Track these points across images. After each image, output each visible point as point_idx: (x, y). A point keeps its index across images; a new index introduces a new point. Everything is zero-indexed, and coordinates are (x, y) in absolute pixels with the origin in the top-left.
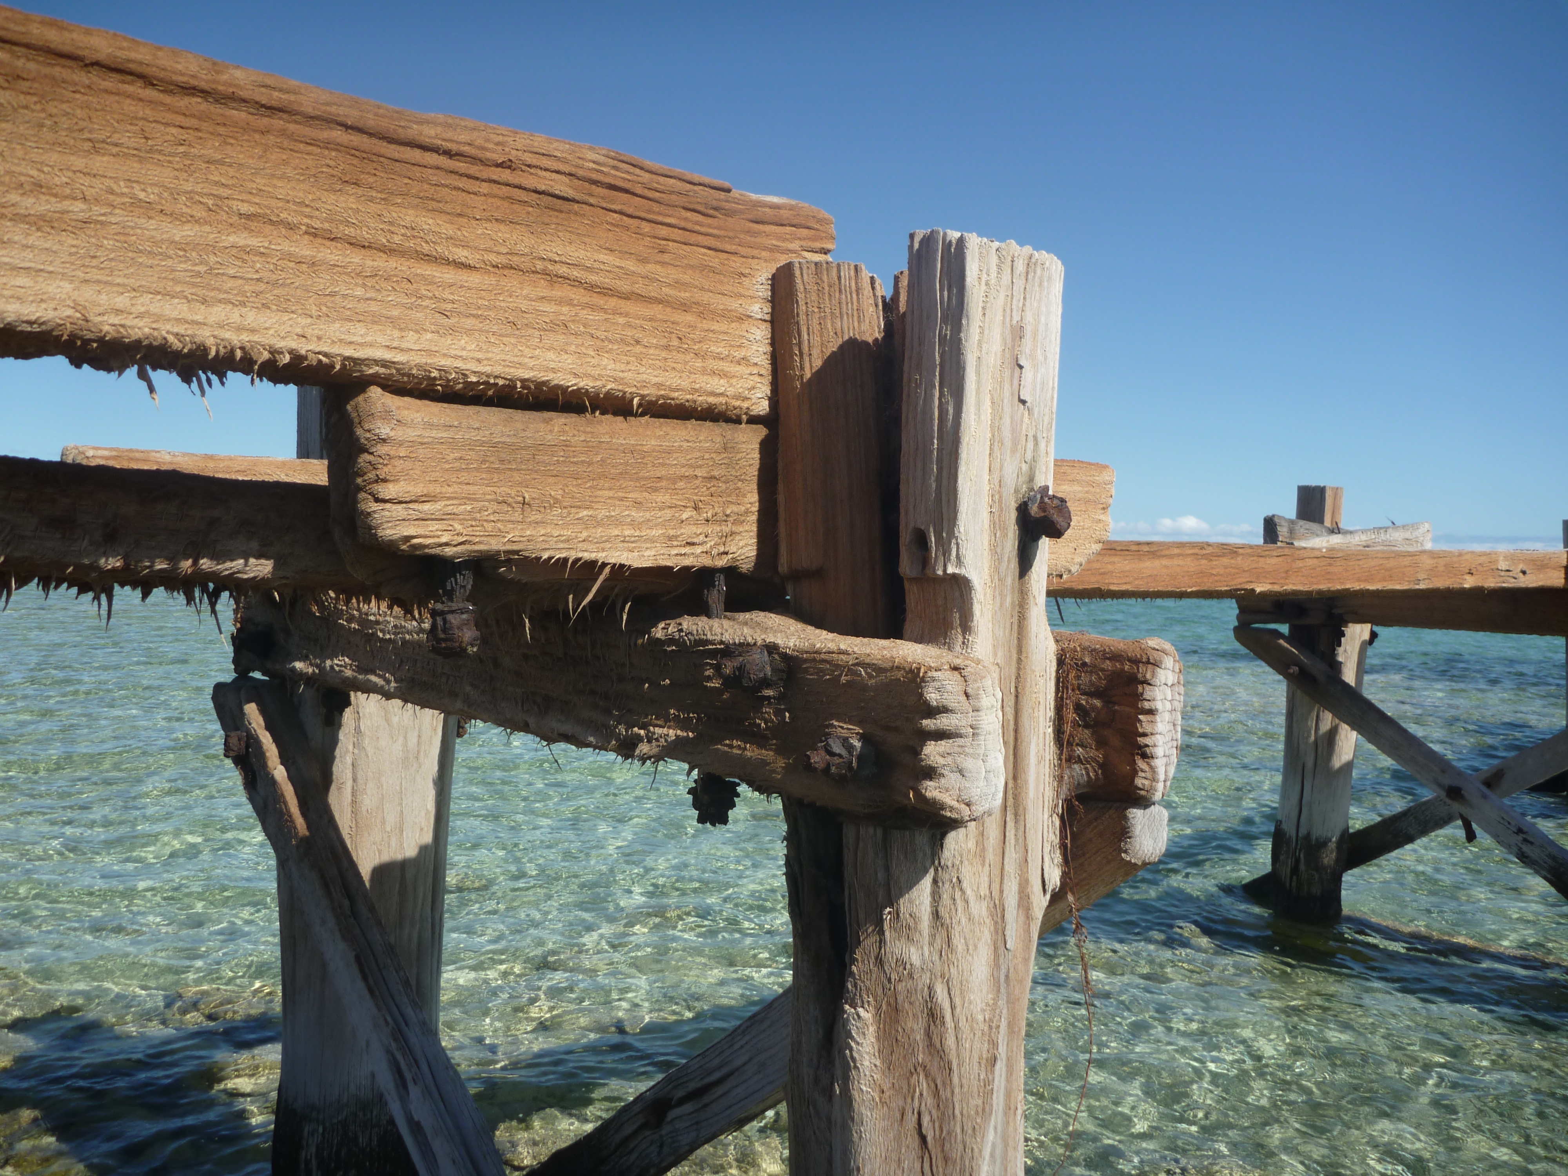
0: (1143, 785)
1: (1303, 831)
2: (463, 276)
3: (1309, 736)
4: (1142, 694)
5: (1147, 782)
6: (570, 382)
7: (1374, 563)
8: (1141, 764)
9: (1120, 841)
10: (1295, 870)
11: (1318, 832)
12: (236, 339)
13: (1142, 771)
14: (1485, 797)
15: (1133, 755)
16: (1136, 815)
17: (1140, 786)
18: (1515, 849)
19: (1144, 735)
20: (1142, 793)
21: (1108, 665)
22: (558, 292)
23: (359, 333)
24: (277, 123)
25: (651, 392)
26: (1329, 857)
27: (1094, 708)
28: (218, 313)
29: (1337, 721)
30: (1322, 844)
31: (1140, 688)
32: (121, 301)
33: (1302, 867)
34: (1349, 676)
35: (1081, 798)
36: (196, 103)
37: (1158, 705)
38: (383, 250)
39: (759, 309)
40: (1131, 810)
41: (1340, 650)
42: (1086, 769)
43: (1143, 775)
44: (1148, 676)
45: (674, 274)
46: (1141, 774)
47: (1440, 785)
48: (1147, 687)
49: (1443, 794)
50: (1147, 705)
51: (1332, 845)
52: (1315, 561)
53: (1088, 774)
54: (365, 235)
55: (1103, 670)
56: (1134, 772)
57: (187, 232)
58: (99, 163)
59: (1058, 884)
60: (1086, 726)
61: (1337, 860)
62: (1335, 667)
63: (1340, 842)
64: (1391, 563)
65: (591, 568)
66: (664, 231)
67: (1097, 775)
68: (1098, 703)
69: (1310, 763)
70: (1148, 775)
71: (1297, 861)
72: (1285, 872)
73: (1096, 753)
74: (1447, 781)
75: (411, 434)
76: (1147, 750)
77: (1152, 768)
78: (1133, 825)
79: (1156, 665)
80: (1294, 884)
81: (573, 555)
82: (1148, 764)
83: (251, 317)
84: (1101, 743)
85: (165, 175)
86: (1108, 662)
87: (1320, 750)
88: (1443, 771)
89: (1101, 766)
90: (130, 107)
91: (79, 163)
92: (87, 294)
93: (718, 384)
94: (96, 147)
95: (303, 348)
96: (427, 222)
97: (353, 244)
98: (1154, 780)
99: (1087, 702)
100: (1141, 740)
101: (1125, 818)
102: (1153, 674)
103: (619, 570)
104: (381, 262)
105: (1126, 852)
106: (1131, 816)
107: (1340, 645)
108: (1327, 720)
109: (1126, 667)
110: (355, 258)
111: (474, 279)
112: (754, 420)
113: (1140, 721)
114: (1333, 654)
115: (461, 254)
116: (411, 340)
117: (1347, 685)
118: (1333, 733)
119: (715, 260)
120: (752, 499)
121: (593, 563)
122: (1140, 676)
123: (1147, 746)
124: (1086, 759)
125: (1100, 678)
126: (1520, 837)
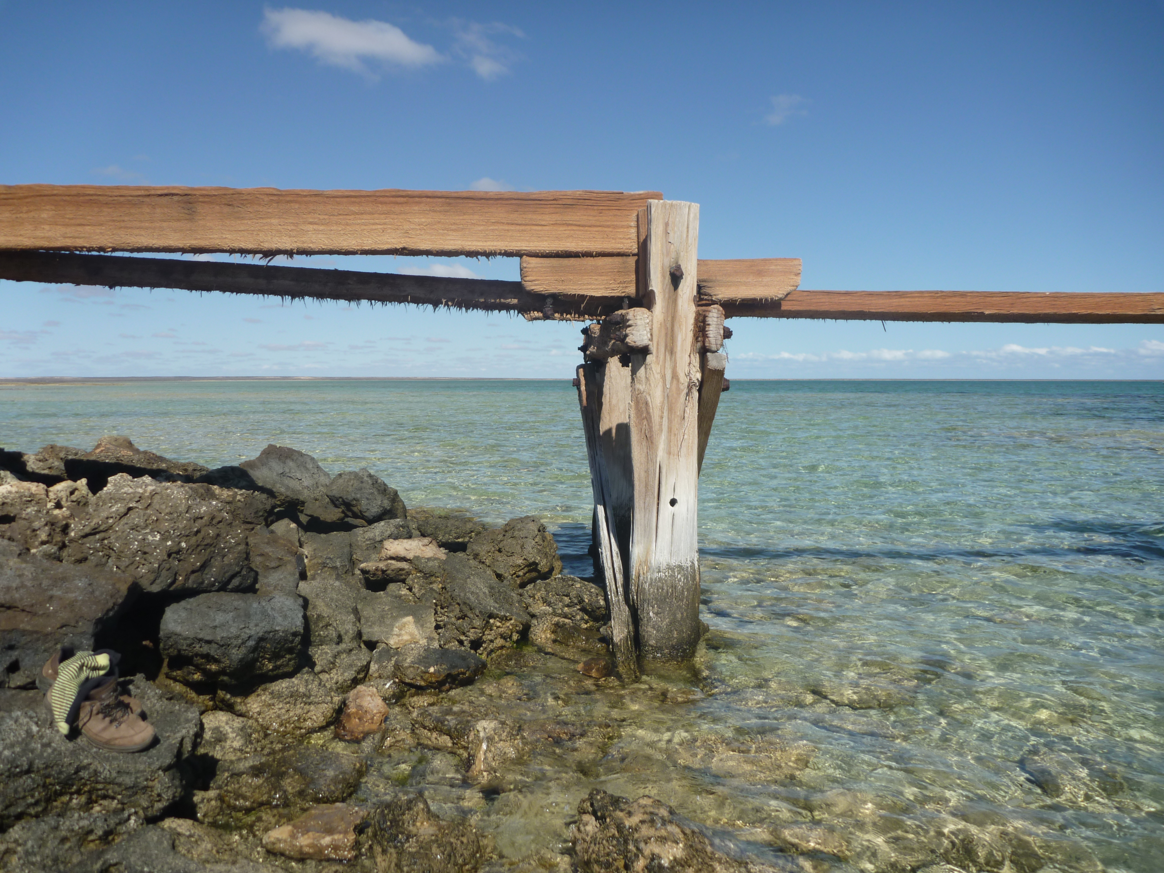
2: (544, 228)
6: (574, 250)
12: (493, 248)
22: (570, 228)
23: (519, 244)
24: (500, 202)
25: (599, 250)
28: (489, 243)
32: (470, 243)
36: (483, 201)
38: (524, 225)
39: (633, 224)
45: (605, 218)
54: (520, 222)
57: (482, 228)
58: (465, 217)
65: (583, 297)
66: (601, 208)
75: (532, 266)
81: (577, 293)
83: (495, 243)
85: (476, 217)
90: (471, 205)
91: (461, 218)
92: (463, 243)
93: (620, 246)
94: (464, 214)
95: (506, 249)
96: (534, 217)
97: (517, 224)
103: (592, 297)
104: (523, 228)
110: (518, 227)
111: (547, 228)
112: (634, 255)
115: (543, 223)
116: (531, 244)
119: (618, 213)
120: (633, 277)
121: (583, 296)
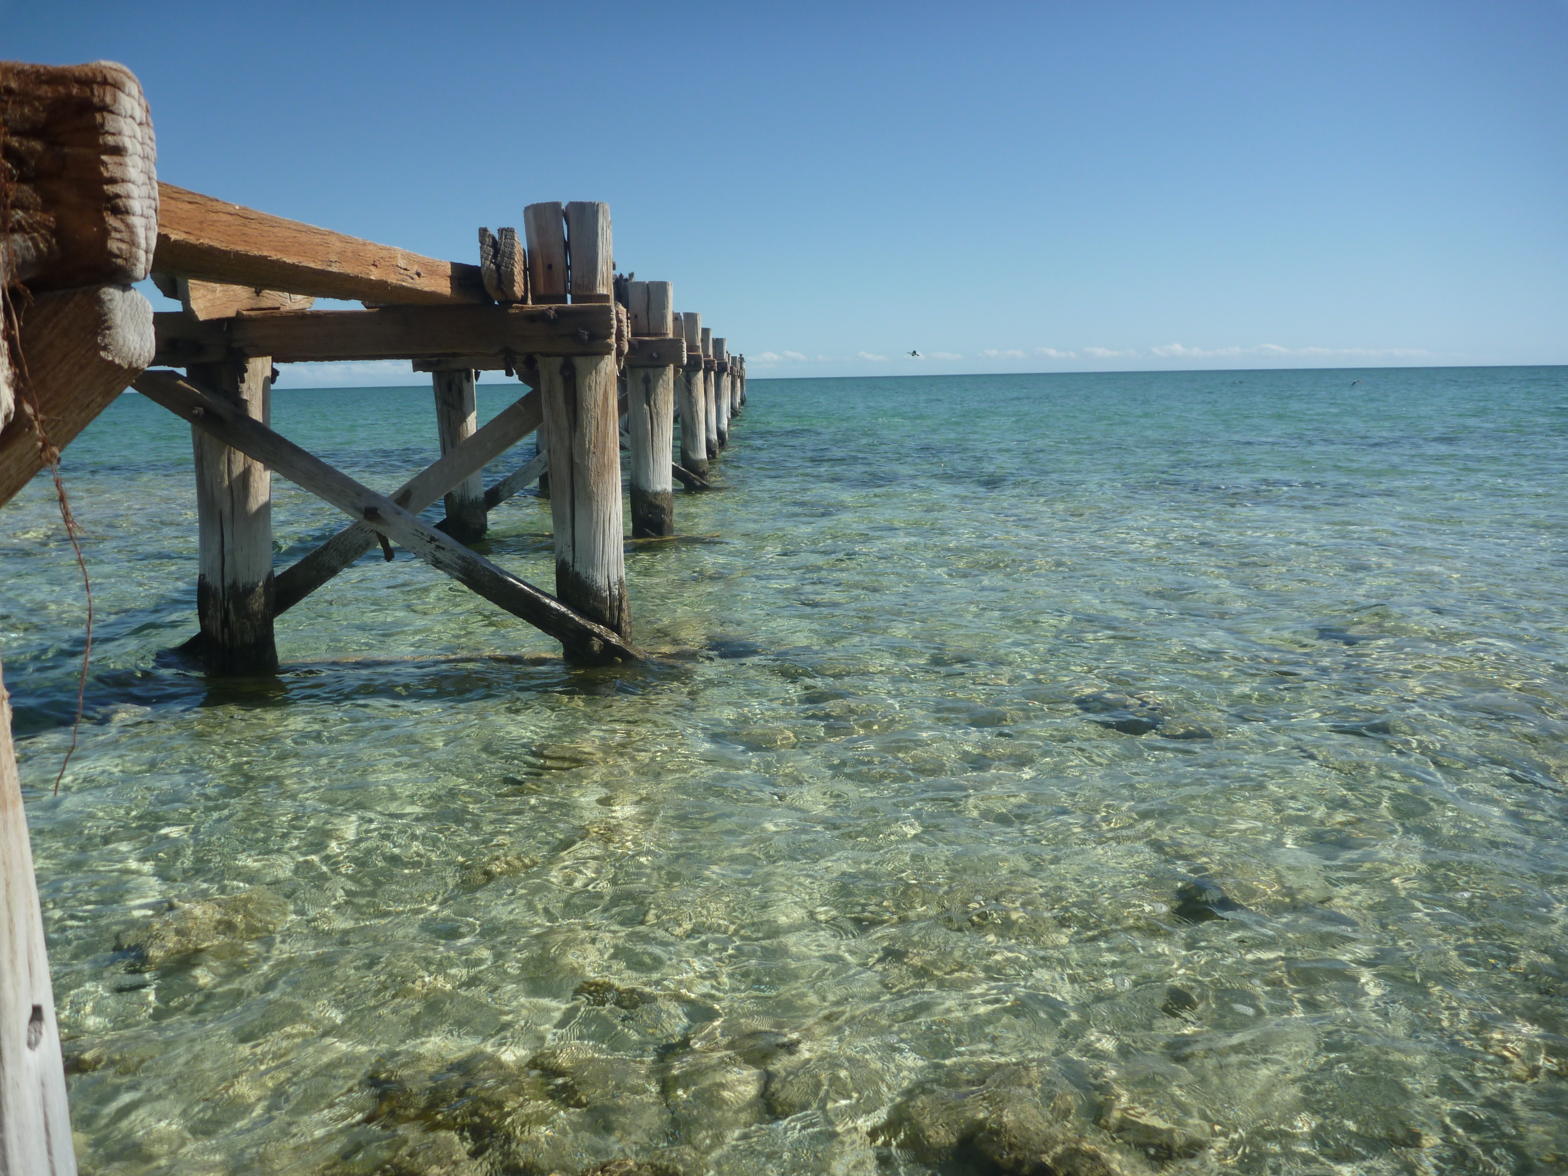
0: (120, 249)
1: (228, 581)
3: (222, 481)
4: (102, 125)
5: (124, 246)
7: (287, 233)
8: (112, 221)
9: (96, 334)
10: (225, 622)
11: (244, 579)
13: (116, 230)
14: (399, 513)
15: (99, 211)
16: (112, 295)
17: (117, 252)
18: (430, 558)
19: (113, 181)
20: (120, 261)
21: (45, 91)
26: (257, 603)
27: (32, 152)
29: (249, 459)
30: (249, 590)
31: (98, 117)
33: (232, 617)
34: (256, 413)
35: (27, 283)
37: (128, 143)
40: (105, 289)
41: (244, 387)
42: (32, 239)
43: (118, 236)
44: (108, 99)
46: (114, 234)
47: (357, 509)
48: (109, 117)
49: (362, 516)
50: (110, 140)
51: (260, 590)
52: (230, 218)
53: (36, 246)
55: (39, 98)
56: (105, 232)
59: (13, 407)
60: (22, 180)
61: (266, 604)
62: (241, 405)
63: (267, 586)
64: (303, 238)
67: (50, 247)
68: (37, 145)
69: (227, 509)
70: (125, 236)
71: (227, 612)
72: (215, 626)
73: (45, 216)
74: (363, 505)
76: (120, 202)
77: (130, 228)
78: (111, 311)
79: (117, 86)
80: (226, 636)
82: (123, 221)
84: (50, 202)
86: (45, 87)
87: (235, 493)
88: (359, 495)
89: (55, 233)
98: (133, 243)
99: (21, 144)
100: (109, 189)
101: (100, 302)
102: (115, 99)
105: (105, 348)
106: (106, 298)
107: (243, 381)
108: (239, 460)
109: (75, 91)
113: (104, 163)
114: (237, 392)
117: (255, 422)
118: (247, 473)
122: (96, 100)
123: (118, 196)
124: (31, 226)
125: (36, 110)
126: (433, 545)
